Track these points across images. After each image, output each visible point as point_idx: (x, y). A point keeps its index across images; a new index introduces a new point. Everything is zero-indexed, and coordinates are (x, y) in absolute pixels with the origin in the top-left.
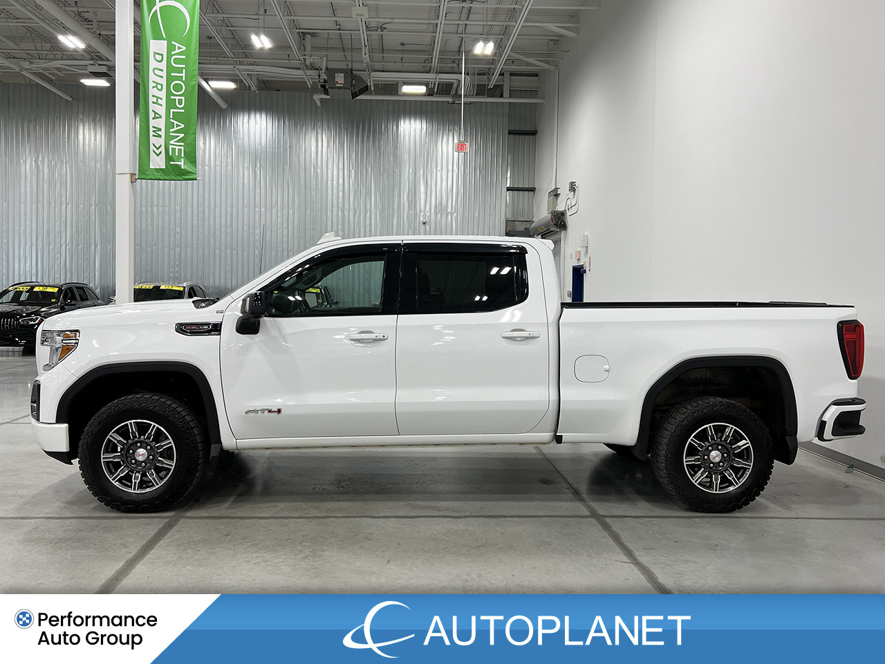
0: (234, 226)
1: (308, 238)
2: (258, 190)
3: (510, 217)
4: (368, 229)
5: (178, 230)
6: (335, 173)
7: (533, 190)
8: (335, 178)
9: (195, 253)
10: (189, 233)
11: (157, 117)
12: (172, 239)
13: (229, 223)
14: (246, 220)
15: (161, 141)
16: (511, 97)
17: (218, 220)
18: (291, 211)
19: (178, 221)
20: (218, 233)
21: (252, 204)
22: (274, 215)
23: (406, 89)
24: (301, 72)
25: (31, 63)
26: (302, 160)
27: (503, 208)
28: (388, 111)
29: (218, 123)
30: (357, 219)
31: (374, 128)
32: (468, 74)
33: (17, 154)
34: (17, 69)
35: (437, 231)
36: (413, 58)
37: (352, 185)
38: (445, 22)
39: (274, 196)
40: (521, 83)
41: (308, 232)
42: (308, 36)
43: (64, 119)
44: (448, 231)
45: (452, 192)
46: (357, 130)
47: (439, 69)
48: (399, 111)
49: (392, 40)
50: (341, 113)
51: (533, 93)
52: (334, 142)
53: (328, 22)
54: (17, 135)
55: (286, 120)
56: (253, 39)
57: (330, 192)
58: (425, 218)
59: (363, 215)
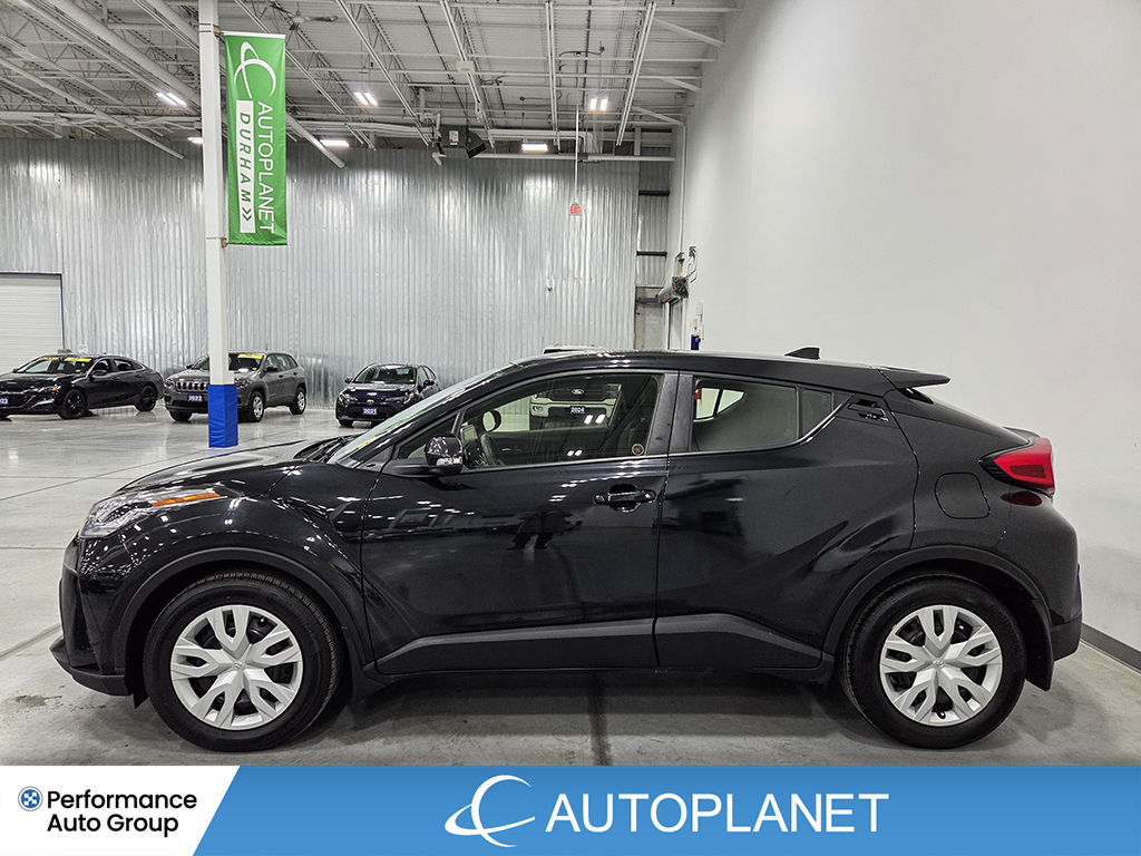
0: (354, 294)
1: (429, 305)
2: (377, 254)
3: (639, 283)
4: (491, 295)
5: (296, 295)
6: (457, 235)
7: (665, 254)
8: (457, 242)
10: (308, 299)
11: (246, 180)
12: (290, 305)
13: (348, 289)
14: (366, 286)
15: (250, 206)
16: (641, 155)
17: (337, 286)
18: (411, 276)
19: (296, 287)
20: (337, 299)
21: (371, 269)
22: (395, 281)
23: (526, 147)
24: (414, 129)
25: (136, 119)
26: (423, 223)
27: (633, 273)
28: (511, 172)
29: (336, 183)
30: (479, 285)
31: (498, 189)
32: (591, 130)
33: (129, 215)
34: (122, 126)
35: (564, 297)
36: (535, 113)
37: (474, 249)
38: (560, 76)
39: (395, 261)
40: (653, 139)
41: (429, 298)
42: (422, 90)
43: (176, 178)
44: (575, 297)
45: (580, 256)
46: (480, 190)
47: (564, 125)
48: (523, 171)
49: (511, 94)
50: (464, 172)
51: (666, 150)
52: (456, 204)
53: (441, 76)
54: (129, 195)
55: (406, 180)
56: (358, 95)
57: (452, 257)
58: (550, 284)
59: (485, 281)
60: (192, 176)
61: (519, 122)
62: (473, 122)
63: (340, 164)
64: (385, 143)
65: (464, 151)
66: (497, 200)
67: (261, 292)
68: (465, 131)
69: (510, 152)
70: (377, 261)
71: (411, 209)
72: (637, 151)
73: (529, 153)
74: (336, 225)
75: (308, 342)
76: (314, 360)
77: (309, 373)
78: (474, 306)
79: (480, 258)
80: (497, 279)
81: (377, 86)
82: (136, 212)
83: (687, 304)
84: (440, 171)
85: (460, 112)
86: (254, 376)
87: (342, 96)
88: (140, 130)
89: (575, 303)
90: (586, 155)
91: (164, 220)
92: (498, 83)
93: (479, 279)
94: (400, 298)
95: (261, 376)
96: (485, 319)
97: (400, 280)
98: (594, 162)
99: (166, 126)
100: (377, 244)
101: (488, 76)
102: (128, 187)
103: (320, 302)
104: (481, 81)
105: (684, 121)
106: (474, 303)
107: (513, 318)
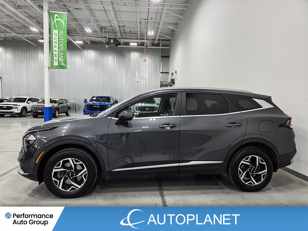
0: (84, 82)
1: (104, 86)
2: (90, 72)
3: (162, 81)
4: (121, 83)
5: (68, 83)
6: (112, 67)
7: (168, 73)
9: (73, 90)
10: (71, 84)
11: (56, 51)
12: (66, 86)
14: (87, 81)
15: (57, 58)
17: (79, 81)
19: (68, 81)
20: (79, 84)
21: (89, 76)
22: (95, 79)
23: (131, 44)
24: (101, 39)
25: (24, 35)
26: (103, 64)
27: (160, 77)
28: (127, 50)
29: (79, 53)
30: (118, 81)
31: (123, 55)
32: (148, 40)
33: (21, 61)
34: (20, 37)
35: (141, 84)
36: (134, 35)
37: (117, 71)
38: (140, 25)
39: (95, 74)
40: (164, 42)
41: (104, 84)
42: (103, 29)
43: (35, 51)
44: (144, 84)
46: (119, 55)
47: (141, 39)
48: (130, 50)
49: (127, 30)
50: (114, 51)
51: (168, 45)
52: (112, 59)
53: (108, 25)
54: (21, 55)
55: (99, 52)
56: (86, 29)
57: (111, 73)
58: (138, 80)
59: (120, 79)
60: (39, 50)
61: (129, 38)
62: (117, 37)
63: (80, 48)
64: (93, 42)
65: (114, 45)
66: (123, 58)
67: (58, 82)
68: (115, 39)
69: (126, 45)
70: (90, 74)
71: (100, 60)
72: (161, 46)
73: (132, 46)
74: (79, 64)
75: (71, 96)
76: (72, 101)
77: (71, 104)
78: (117, 86)
79: (119, 73)
80: (123, 79)
81: (91, 27)
82: (23, 60)
84: (108, 50)
85: (113, 34)
86: (56, 105)
87: (81, 30)
88: (25, 38)
90: (147, 46)
91: (31, 62)
92: (124, 27)
93: (118, 79)
94: (97, 84)
95: (58, 105)
96: (120, 90)
97: (97, 79)
98: (149, 48)
99: (32, 37)
100: (90, 69)
101: (121, 25)
102: (21, 54)
104: (119, 26)
105: (173, 38)
106: (117, 85)
107: (128, 90)
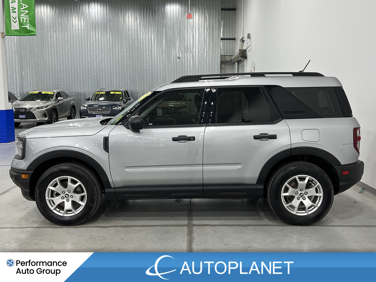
0: (84, 61)
1: (120, 67)
2: (94, 43)
3: (222, 53)
4: (150, 61)
5: (56, 64)
6: (133, 32)
7: (234, 39)
8: (133, 36)
9: (65, 76)
10: (62, 65)
12: (53, 69)
13: (81, 60)
14: (89, 58)
17: (75, 59)
18: (111, 53)
19: (56, 60)
20: (76, 65)
21: (92, 50)
22: (103, 55)
26: (116, 26)
28: (159, 1)
30: (145, 56)
31: (152, 9)
35: (186, 61)
37: (142, 38)
41: (120, 63)
44: (191, 61)
45: (193, 41)
46: (144, 10)
52: (132, 17)
57: (131, 43)
58: (179, 55)
59: (147, 54)
66: (152, 14)
70: (94, 46)
78: (142, 67)
79: (144, 43)
80: (153, 53)
83: (246, 63)
89: (191, 64)
93: (144, 54)
94: (106, 63)
96: (148, 73)
97: (106, 55)
100: (94, 38)
103: (67, 67)
106: (142, 65)
107: (161, 72)
